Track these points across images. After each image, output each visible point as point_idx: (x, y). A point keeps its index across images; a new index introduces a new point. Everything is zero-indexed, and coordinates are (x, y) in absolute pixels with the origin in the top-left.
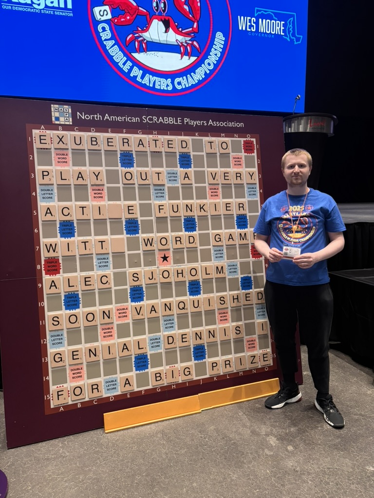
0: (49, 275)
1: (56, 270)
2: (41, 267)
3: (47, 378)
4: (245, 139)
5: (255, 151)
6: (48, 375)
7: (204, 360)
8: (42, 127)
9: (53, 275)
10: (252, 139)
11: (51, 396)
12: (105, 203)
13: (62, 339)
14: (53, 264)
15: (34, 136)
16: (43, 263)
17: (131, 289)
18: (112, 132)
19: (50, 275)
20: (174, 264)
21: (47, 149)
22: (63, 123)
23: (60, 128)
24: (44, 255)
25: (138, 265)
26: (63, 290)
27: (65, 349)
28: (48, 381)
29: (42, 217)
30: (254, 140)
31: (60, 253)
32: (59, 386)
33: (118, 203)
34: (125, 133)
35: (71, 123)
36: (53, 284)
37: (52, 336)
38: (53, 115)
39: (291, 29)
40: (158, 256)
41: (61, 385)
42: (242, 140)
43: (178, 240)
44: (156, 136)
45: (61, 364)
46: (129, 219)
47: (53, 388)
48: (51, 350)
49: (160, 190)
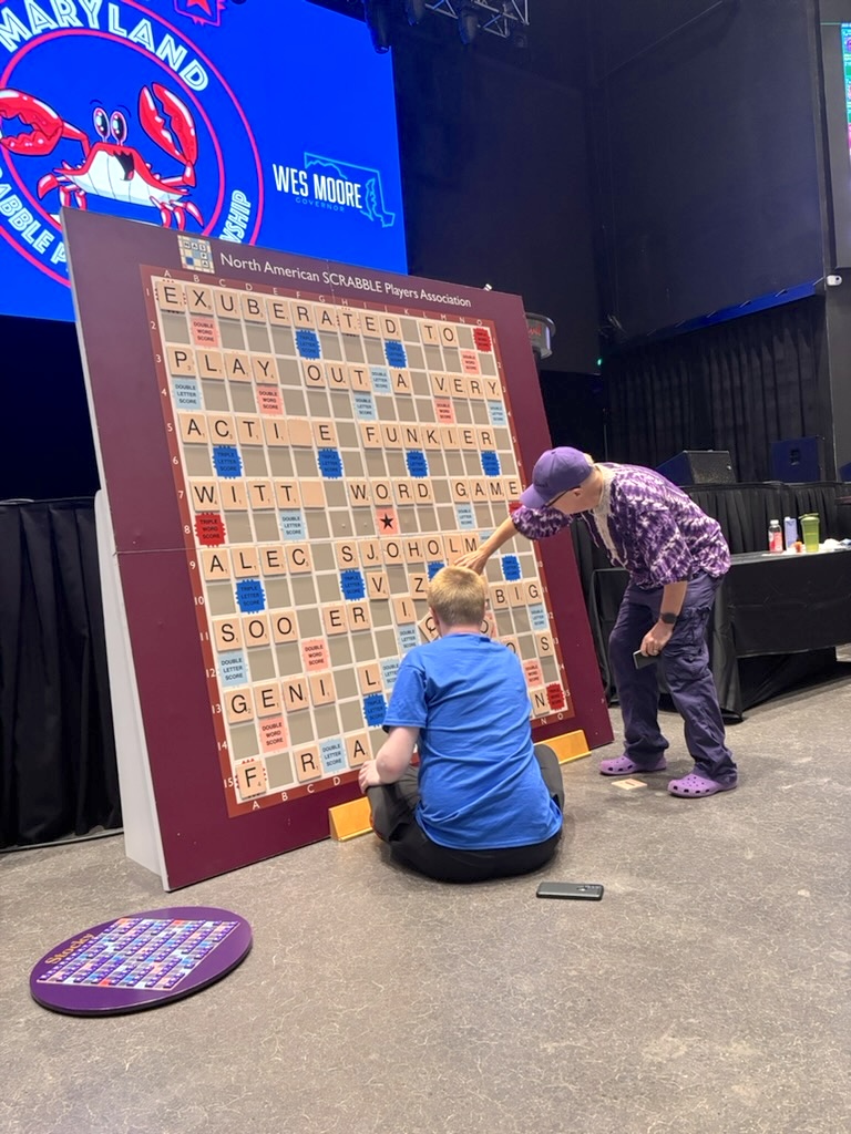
0: (206, 546)
1: (218, 536)
2: (191, 529)
3: (224, 745)
4: (475, 327)
5: (492, 347)
6: (225, 739)
8: (167, 273)
9: (213, 546)
10: (485, 328)
11: (235, 780)
12: (283, 417)
13: (241, 667)
14: (211, 525)
15: (154, 288)
16: (194, 522)
17: (342, 575)
18: (280, 294)
19: (209, 546)
20: (402, 532)
21: (178, 312)
22: (200, 270)
23: (196, 277)
24: (195, 507)
25: (347, 532)
26: (233, 575)
27: (249, 686)
28: (226, 751)
29: (182, 436)
31: (221, 505)
32: (245, 760)
33: (303, 418)
34: (300, 298)
35: (213, 272)
36: (216, 563)
37: (224, 663)
38: (182, 253)
39: (373, 200)
40: (376, 517)
41: (250, 759)
42: (472, 327)
43: (403, 489)
44: (348, 308)
45: (244, 716)
46: (324, 448)
47: (236, 764)
48: (225, 690)
49: (365, 400)
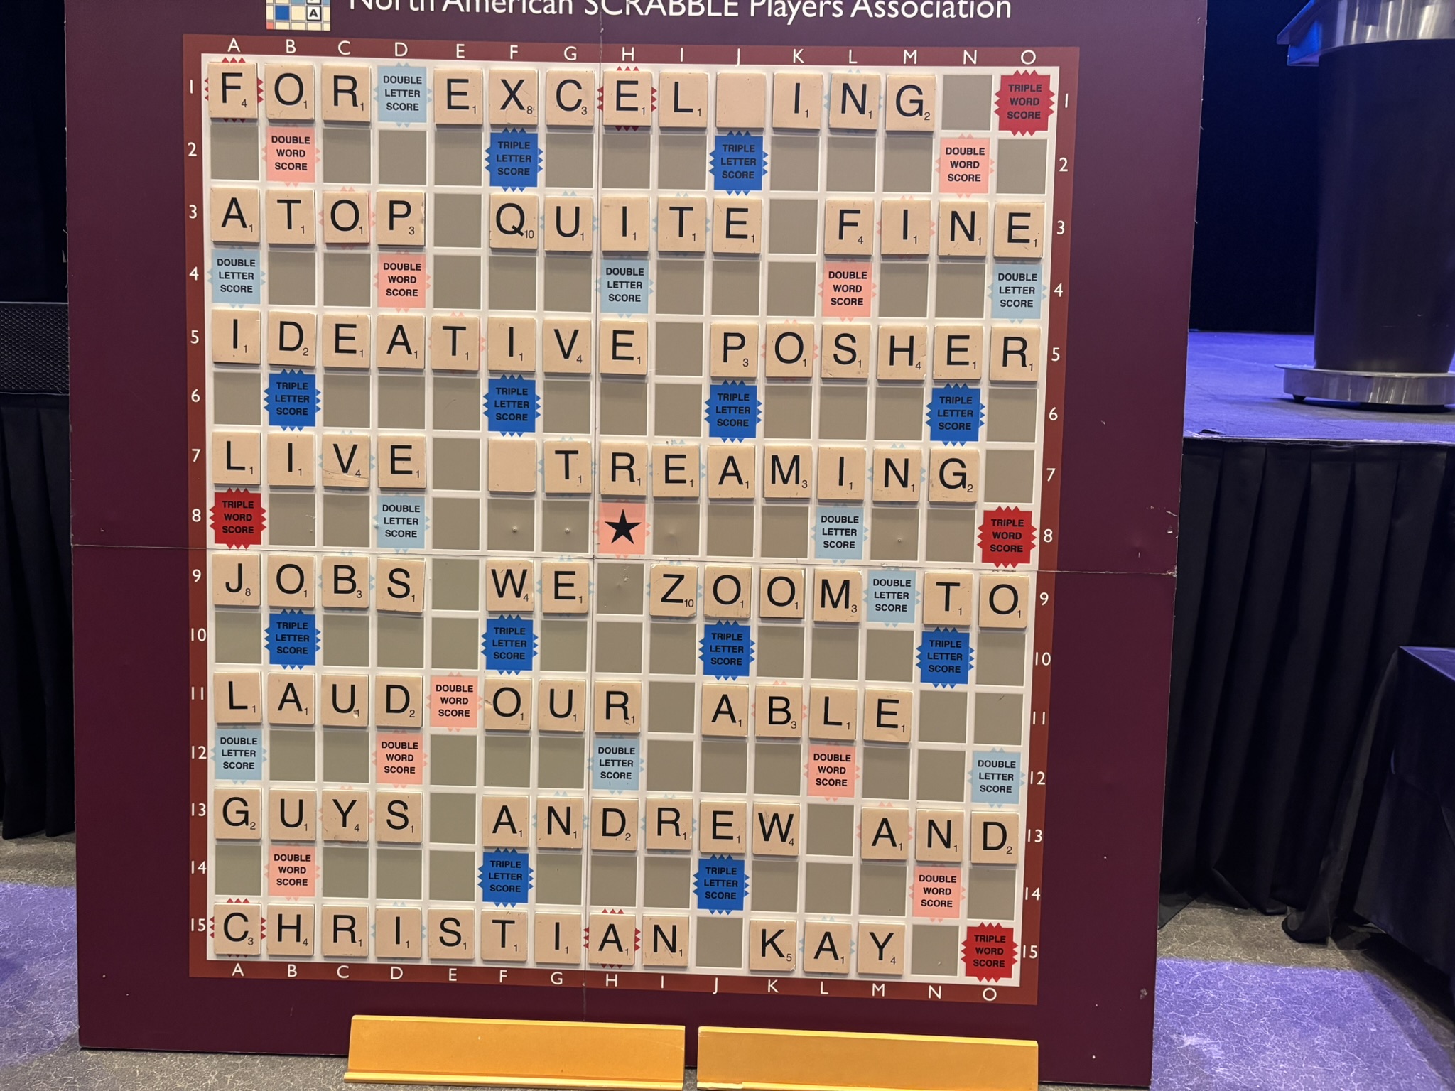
0: (225, 546)
1: (250, 530)
2: (204, 515)
4: (1010, 71)
5: (1053, 120)
6: (206, 859)
7: (735, 914)
8: (233, 44)
9: (238, 547)
10: (1042, 71)
11: (210, 923)
12: (423, 313)
13: (253, 753)
14: (240, 510)
15: (204, 78)
16: (210, 503)
17: (490, 622)
18: (468, 56)
19: (230, 546)
20: (655, 552)
21: (243, 120)
22: (301, 27)
23: (290, 44)
24: (215, 475)
25: (521, 541)
26: (266, 599)
27: (262, 787)
28: (203, 877)
29: (215, 349)
30: (1053, 72)
31: (262, 476)
32: (234, 898)
33: (470, 313)
34: (516, 58)
35: (327, 27)
37: (223, 741)
40: (597, 518)
41: (242, 898)
42: (996, 74)
44: (632, 66)
46: (504, 373)
47: (217, 902)
48: (219, 784)
49: (629, 272)
